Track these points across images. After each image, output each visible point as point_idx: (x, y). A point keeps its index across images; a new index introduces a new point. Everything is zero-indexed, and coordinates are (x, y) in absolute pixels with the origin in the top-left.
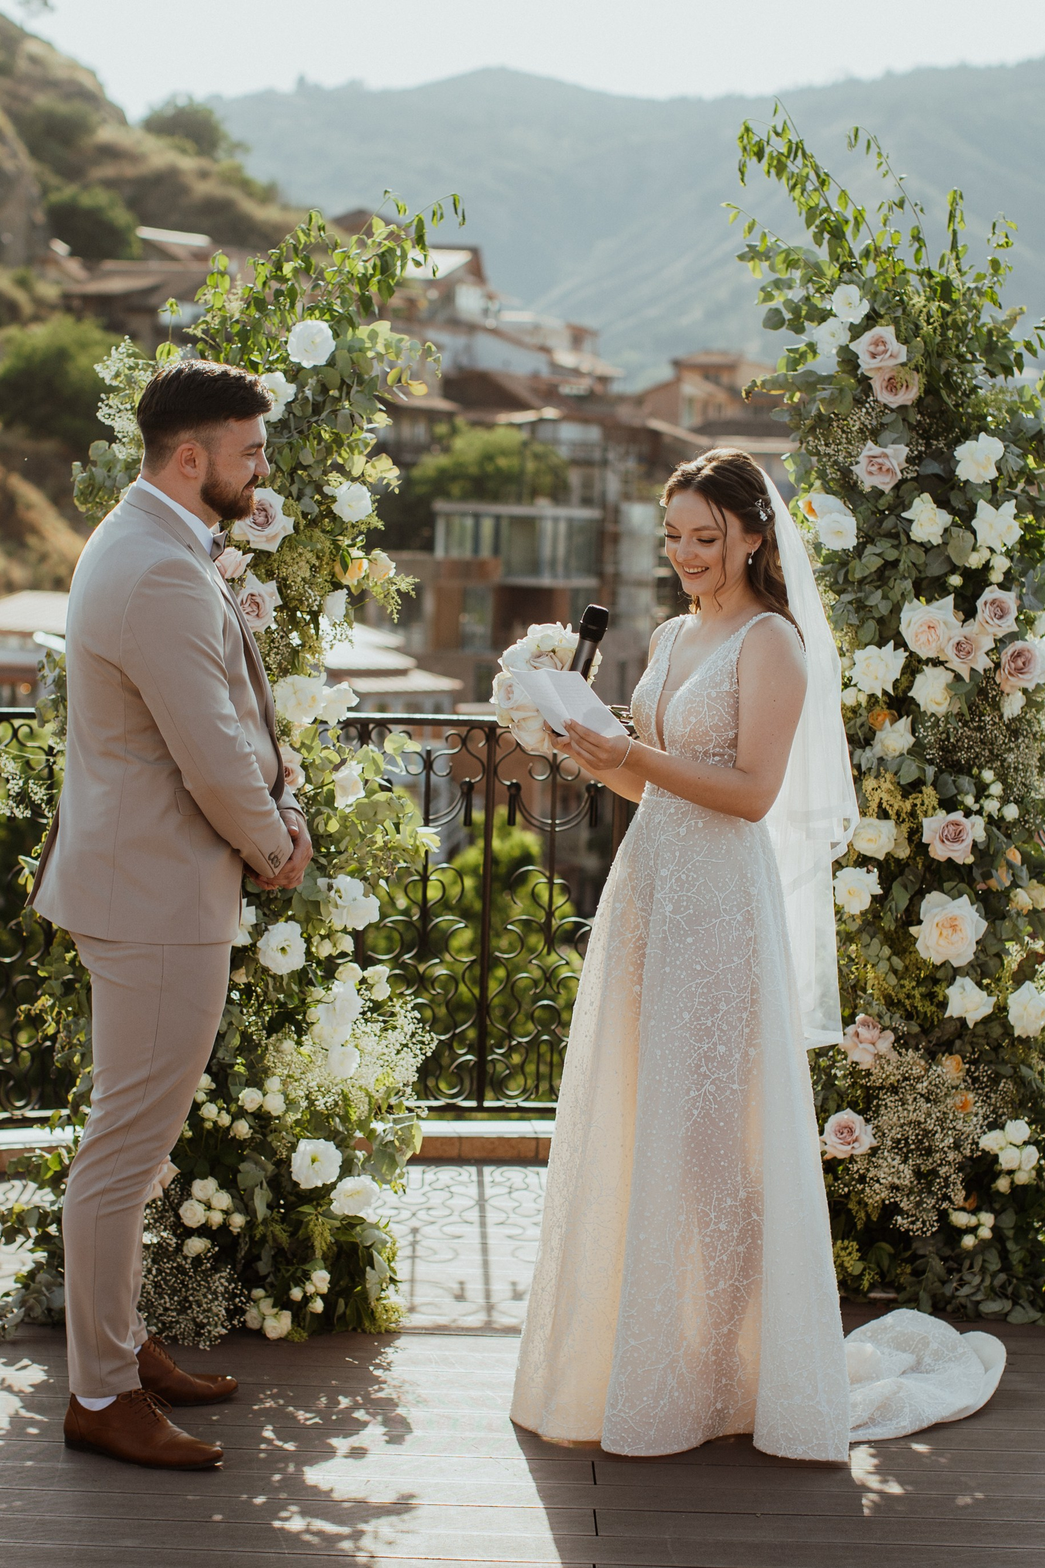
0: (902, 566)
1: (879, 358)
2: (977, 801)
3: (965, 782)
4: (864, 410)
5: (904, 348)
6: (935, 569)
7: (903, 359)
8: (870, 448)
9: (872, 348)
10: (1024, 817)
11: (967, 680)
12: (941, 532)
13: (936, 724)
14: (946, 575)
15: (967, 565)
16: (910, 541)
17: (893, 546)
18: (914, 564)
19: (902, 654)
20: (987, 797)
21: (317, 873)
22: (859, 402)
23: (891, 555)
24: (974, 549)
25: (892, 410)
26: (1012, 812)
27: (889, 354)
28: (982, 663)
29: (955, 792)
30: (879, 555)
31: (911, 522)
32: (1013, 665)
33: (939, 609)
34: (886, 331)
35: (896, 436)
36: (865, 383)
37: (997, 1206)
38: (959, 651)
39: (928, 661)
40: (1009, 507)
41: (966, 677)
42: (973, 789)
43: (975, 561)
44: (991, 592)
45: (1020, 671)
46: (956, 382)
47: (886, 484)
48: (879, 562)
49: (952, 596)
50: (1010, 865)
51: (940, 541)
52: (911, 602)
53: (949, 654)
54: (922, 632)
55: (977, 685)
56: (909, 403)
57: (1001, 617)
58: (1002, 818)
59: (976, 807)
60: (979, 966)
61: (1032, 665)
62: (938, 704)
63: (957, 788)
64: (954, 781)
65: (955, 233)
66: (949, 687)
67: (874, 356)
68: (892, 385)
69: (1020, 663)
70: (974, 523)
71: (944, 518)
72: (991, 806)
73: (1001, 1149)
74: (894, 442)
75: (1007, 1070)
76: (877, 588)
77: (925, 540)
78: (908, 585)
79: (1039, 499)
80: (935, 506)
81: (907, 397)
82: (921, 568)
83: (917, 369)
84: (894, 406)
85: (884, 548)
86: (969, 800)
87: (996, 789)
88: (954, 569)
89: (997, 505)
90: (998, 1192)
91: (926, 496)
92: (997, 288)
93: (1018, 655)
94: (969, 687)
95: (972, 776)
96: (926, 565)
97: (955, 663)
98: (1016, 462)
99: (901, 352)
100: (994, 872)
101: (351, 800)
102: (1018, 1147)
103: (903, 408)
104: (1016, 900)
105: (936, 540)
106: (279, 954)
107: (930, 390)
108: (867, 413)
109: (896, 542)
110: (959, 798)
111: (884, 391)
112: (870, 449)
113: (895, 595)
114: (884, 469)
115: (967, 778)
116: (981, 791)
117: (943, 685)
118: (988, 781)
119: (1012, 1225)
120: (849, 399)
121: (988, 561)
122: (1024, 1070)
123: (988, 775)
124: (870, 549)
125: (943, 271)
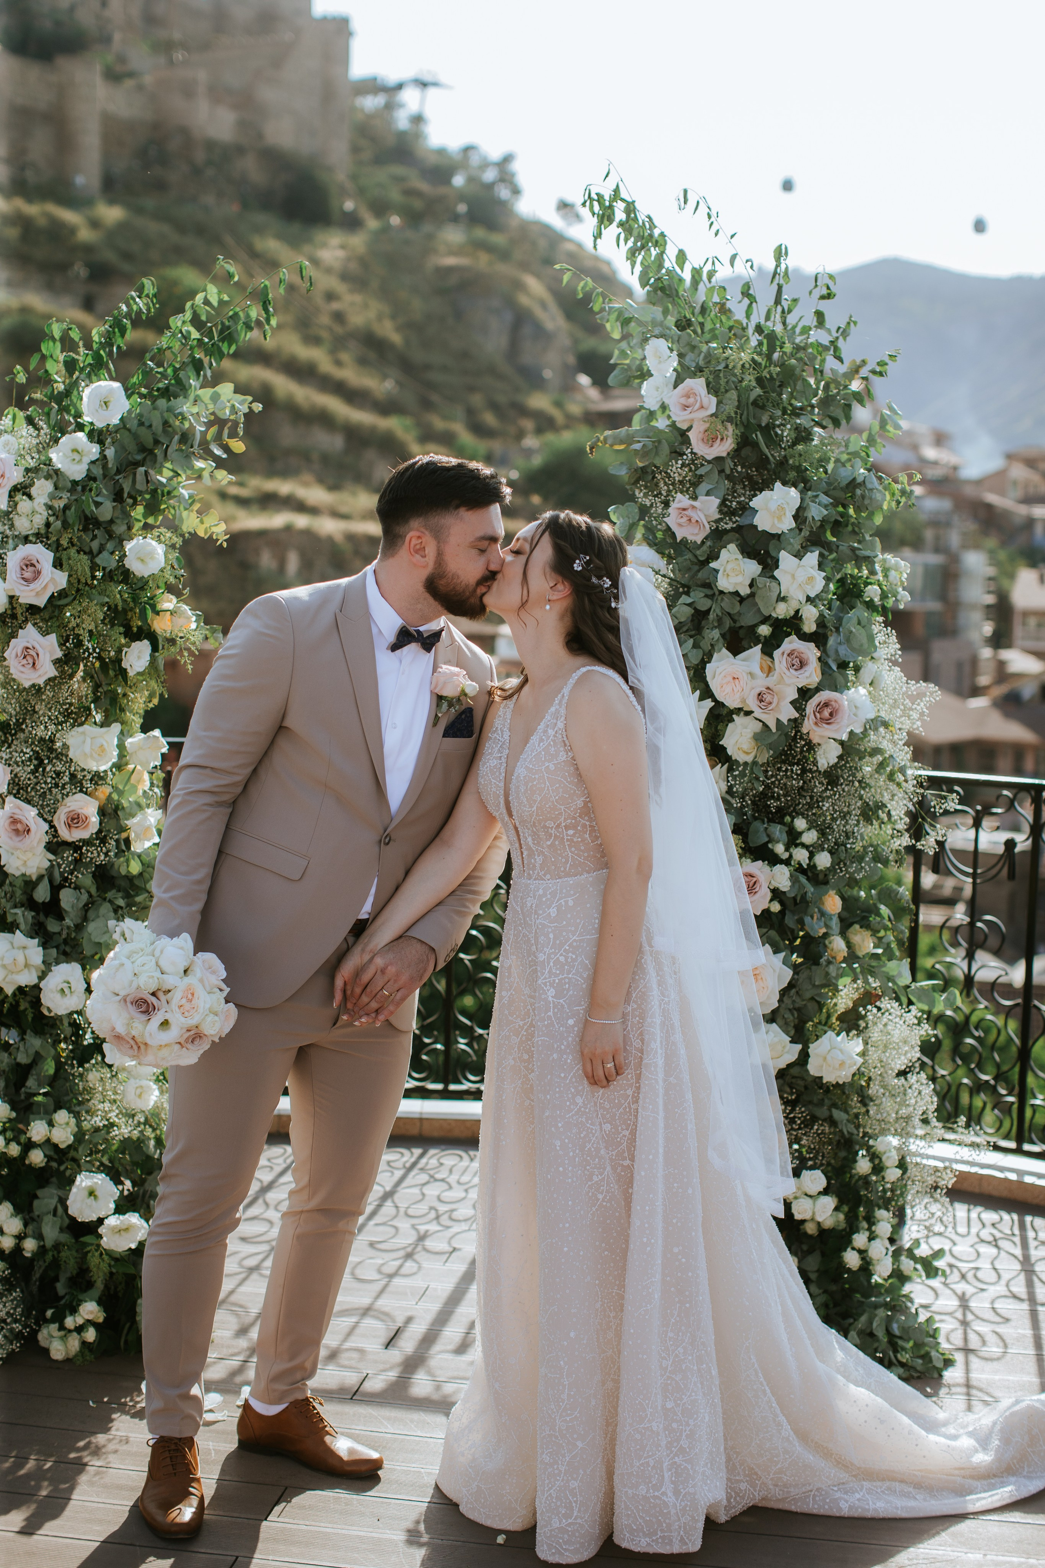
0: (712, 616)
1: (689, 409)
2: (787, 849)
3: (777, 830)
4: (680, 462)
5: (714, 400)
6: (748, 620)
7: (713, 410)
8: (681, 500)
9: (683, 401)
10: (838, 864)
11: (774, 730)
12: (749, 582)
13: (743, 775)
14: (756, 625)
15: (774, 615)
16: (721, 592)
17: (706, 596)
18: (729, 614)
19: (709, 704)
20: (796, 846)
21: (112, 914)
22: (677, 454)
23: (704, 604)
24: (782, 599)
25: (709, 462)
26: (823, 860)
27: (698, 405)
28: (788, 713)
29: (766, 839)
30: (689, 605)
31: (717, 571)
32: (818, 715)
33: (743, 660)
34: (698, 385)
35: (711, 486)
36: (683, 435)
37: (805, 1247)
38: (761, 701)
39: (739, 711)
40: (812, 558)
41: (773, 727)
42: (785, 837)
43: (782, 611)
44: (790, 643)
45: (828, 721)
46: (776, 434)
47: (695, 535)
48: (689, 611)
49: (760, 646)
50: (822, 914)
51: (748, 591)
52: (720, 651)
53: (752, 704)
54: (728, 683)
55: (786, 735)
56: (724, 454)
57: (801, 667)
58: (812, 867)
59: (785, 856)
60: (798, 1010)
61: (840, 715)
62: (747, 753)
63: (768, 836)
64: (766, 829)
65: (780, 287)
66: (757, 737)
67: (685, 407)
68: (711, 438)
69: (826, 713)
70: (776, 573)
71: (753, 568)
72: (801, 855)
73: (796, 1198)
74: (708, 494)
75: (823, 1112)
76: (691, 637)
77: (732, 590)
78: (716, 634)
79: (859, 549)
80: (740, 556)
81: (724, 448)
82: (736, 618)
83: (730, 419)
84: (709, 458)
85: (698, 597)
86: (779, 849)
87: (810, 837)
88: (766, 620)
89: (799, 556)
90: (806, 1233)
91: (732, 547)
92: (841, 343)
93: (826, 705)
94: (776, 737)
95: (782, 823)
96: (739, 614)
97: (758, 713)
98: (821, 512)
99: (711, 402)
100: (807, 920)
101: (148, 844)
102: (810, 1196)
103: (719, 460)
104: (830, 946)
105: (745, 591)
106: (58, 996)
107: (744, 442)
108: (683, 465)
109: (709, 592)
110: (770, 846)
111: (701, 444)
112: (680, 502)
113: (706, 645)
114: (693, 521)
115: (779, 826)
116: (793, 838)
117: (751, 735)
118: (799, 830)
119: (815, 1268)
120: (665, 450)
121: (797, 612)
122: (837, 1114)
123: (800, 824)
124: (684, 599)
125: (770, 324)
